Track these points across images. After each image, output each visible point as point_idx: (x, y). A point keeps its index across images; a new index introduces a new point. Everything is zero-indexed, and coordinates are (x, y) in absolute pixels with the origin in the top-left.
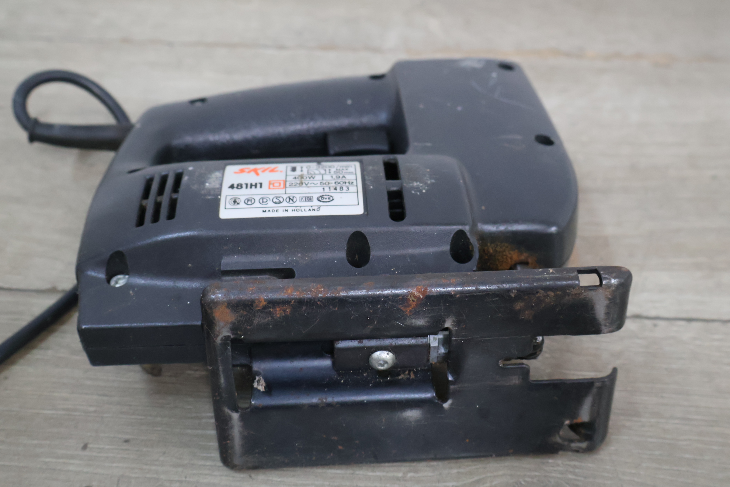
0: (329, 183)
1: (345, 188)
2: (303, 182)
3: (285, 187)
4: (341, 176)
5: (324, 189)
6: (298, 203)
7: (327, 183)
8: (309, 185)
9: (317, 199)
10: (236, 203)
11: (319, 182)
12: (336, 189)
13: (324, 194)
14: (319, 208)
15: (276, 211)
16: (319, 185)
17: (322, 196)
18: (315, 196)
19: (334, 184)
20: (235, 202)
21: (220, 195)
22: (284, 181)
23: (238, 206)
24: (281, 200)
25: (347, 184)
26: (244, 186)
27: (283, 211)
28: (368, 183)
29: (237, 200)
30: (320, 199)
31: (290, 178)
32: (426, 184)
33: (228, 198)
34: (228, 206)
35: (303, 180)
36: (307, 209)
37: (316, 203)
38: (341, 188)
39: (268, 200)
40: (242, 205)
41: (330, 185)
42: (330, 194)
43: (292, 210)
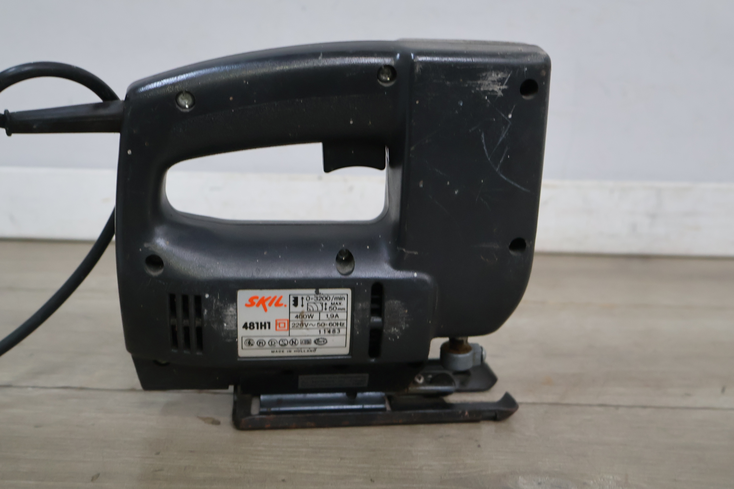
0: (324, 324)
1: (337, 331)
2: (304, 322)
3: (289, 329)
4: (335, 314)
5: (320, 331)
6: (299, 345)
7: (323, 325)
8: (308, 326)
9: (314, 342)
10: (250, 345)
11: (316, 323)
12: (329, 332)
13: (320, 337)
14: (315, 349)
15: (282, 351)
16: (316, 326)
17: (318, 340)
18: (313, 339)
19: (328, 326)
20: (249, 343)
21: (237, 337)
22: (288, 321)
23: (252, 347)
24: (286, 342)
25: (339, 326)
26: (255, 326)
27: (288, 352)
28: (356, 327)
29: (251, 342)
30: (317, 342)
31: (293, 316)
32: (401, 329)
33: (244, 339)
34: (244, 346)
35: (303, 319)
36: (306, 350)
37: (313, 345)
38: (334, 331)
39: (276, 342)
40: (255, 345)
41: (326, 327)
42: (325, 337)
43: (295, 351)
